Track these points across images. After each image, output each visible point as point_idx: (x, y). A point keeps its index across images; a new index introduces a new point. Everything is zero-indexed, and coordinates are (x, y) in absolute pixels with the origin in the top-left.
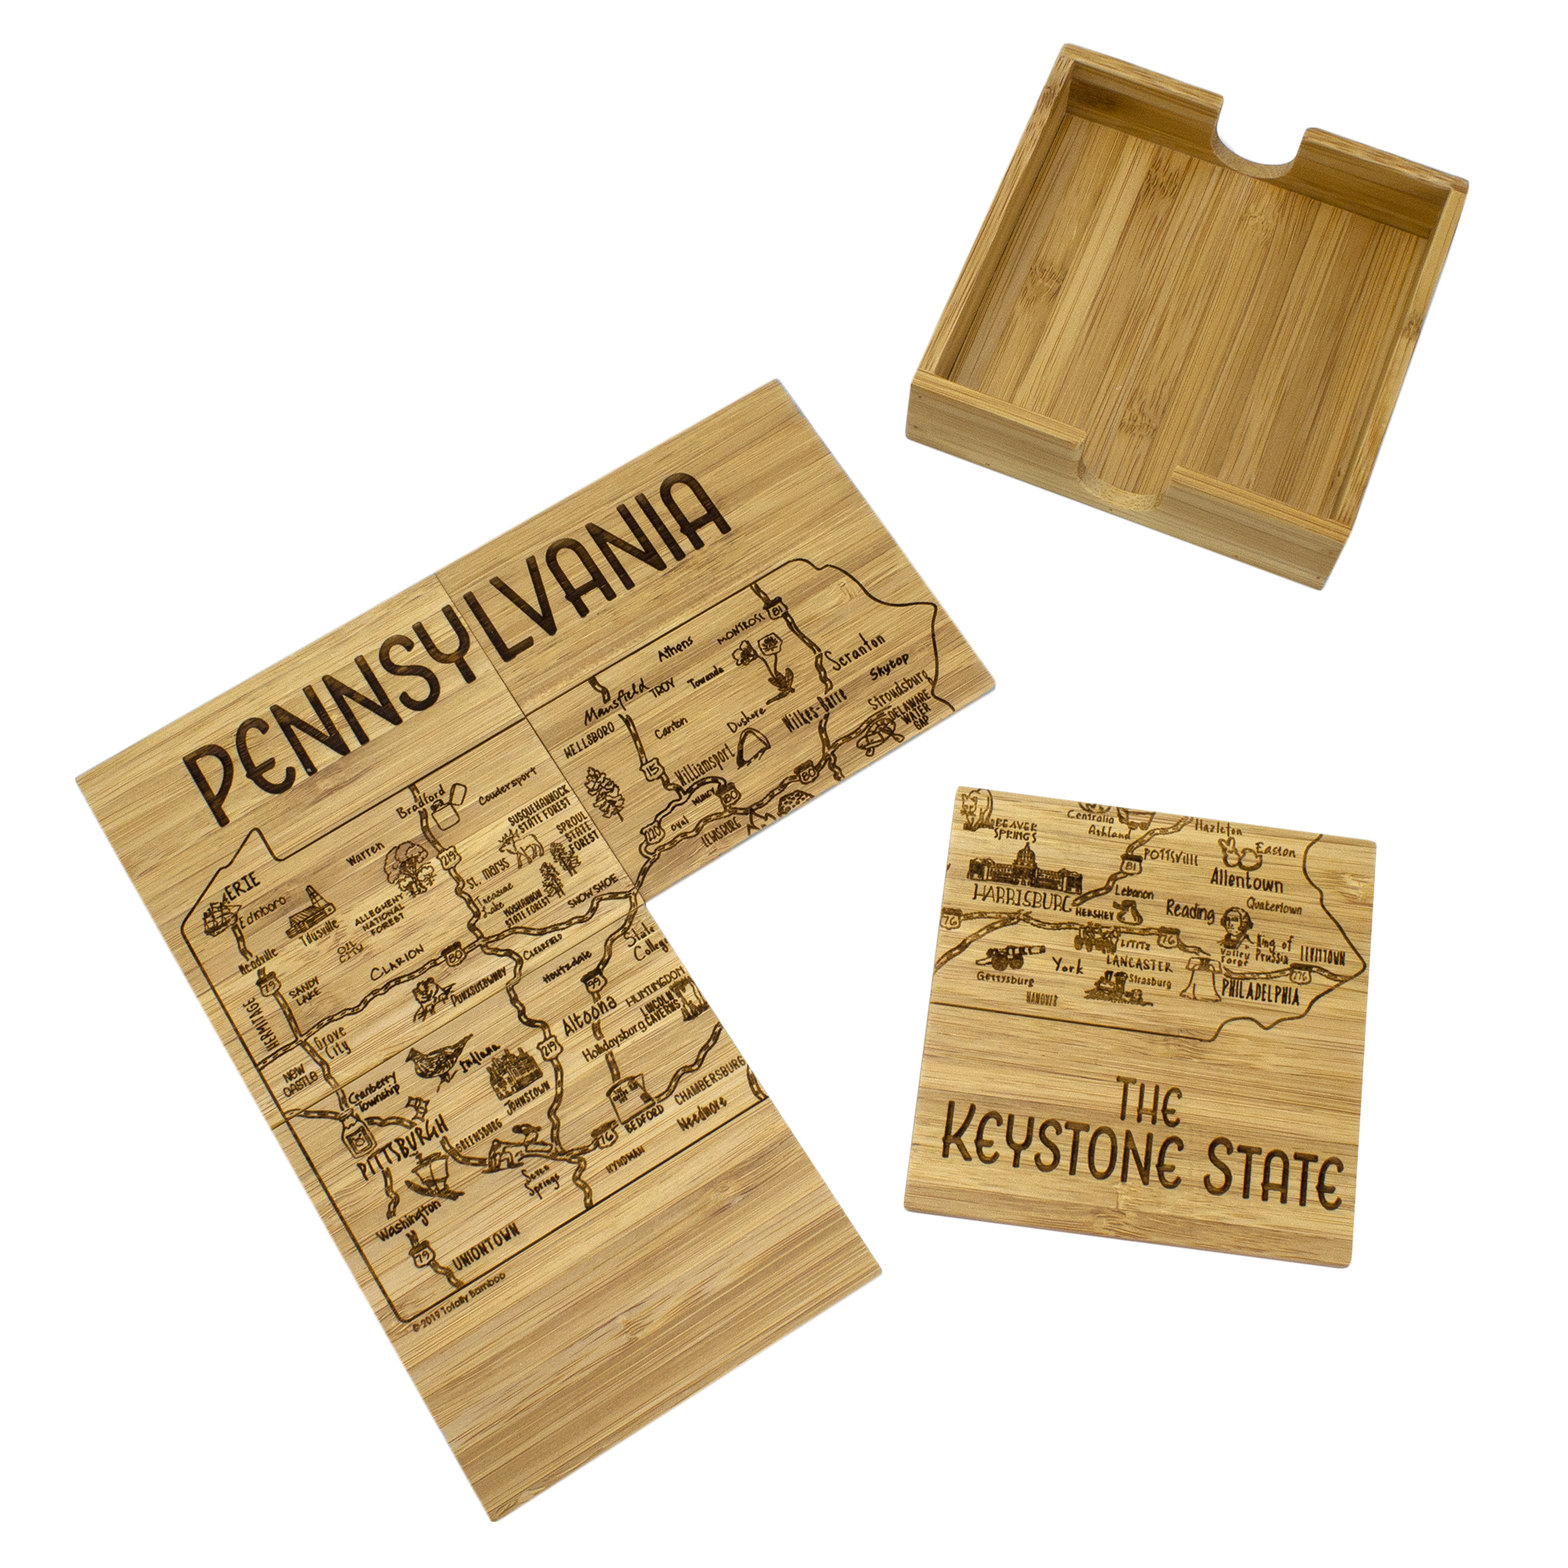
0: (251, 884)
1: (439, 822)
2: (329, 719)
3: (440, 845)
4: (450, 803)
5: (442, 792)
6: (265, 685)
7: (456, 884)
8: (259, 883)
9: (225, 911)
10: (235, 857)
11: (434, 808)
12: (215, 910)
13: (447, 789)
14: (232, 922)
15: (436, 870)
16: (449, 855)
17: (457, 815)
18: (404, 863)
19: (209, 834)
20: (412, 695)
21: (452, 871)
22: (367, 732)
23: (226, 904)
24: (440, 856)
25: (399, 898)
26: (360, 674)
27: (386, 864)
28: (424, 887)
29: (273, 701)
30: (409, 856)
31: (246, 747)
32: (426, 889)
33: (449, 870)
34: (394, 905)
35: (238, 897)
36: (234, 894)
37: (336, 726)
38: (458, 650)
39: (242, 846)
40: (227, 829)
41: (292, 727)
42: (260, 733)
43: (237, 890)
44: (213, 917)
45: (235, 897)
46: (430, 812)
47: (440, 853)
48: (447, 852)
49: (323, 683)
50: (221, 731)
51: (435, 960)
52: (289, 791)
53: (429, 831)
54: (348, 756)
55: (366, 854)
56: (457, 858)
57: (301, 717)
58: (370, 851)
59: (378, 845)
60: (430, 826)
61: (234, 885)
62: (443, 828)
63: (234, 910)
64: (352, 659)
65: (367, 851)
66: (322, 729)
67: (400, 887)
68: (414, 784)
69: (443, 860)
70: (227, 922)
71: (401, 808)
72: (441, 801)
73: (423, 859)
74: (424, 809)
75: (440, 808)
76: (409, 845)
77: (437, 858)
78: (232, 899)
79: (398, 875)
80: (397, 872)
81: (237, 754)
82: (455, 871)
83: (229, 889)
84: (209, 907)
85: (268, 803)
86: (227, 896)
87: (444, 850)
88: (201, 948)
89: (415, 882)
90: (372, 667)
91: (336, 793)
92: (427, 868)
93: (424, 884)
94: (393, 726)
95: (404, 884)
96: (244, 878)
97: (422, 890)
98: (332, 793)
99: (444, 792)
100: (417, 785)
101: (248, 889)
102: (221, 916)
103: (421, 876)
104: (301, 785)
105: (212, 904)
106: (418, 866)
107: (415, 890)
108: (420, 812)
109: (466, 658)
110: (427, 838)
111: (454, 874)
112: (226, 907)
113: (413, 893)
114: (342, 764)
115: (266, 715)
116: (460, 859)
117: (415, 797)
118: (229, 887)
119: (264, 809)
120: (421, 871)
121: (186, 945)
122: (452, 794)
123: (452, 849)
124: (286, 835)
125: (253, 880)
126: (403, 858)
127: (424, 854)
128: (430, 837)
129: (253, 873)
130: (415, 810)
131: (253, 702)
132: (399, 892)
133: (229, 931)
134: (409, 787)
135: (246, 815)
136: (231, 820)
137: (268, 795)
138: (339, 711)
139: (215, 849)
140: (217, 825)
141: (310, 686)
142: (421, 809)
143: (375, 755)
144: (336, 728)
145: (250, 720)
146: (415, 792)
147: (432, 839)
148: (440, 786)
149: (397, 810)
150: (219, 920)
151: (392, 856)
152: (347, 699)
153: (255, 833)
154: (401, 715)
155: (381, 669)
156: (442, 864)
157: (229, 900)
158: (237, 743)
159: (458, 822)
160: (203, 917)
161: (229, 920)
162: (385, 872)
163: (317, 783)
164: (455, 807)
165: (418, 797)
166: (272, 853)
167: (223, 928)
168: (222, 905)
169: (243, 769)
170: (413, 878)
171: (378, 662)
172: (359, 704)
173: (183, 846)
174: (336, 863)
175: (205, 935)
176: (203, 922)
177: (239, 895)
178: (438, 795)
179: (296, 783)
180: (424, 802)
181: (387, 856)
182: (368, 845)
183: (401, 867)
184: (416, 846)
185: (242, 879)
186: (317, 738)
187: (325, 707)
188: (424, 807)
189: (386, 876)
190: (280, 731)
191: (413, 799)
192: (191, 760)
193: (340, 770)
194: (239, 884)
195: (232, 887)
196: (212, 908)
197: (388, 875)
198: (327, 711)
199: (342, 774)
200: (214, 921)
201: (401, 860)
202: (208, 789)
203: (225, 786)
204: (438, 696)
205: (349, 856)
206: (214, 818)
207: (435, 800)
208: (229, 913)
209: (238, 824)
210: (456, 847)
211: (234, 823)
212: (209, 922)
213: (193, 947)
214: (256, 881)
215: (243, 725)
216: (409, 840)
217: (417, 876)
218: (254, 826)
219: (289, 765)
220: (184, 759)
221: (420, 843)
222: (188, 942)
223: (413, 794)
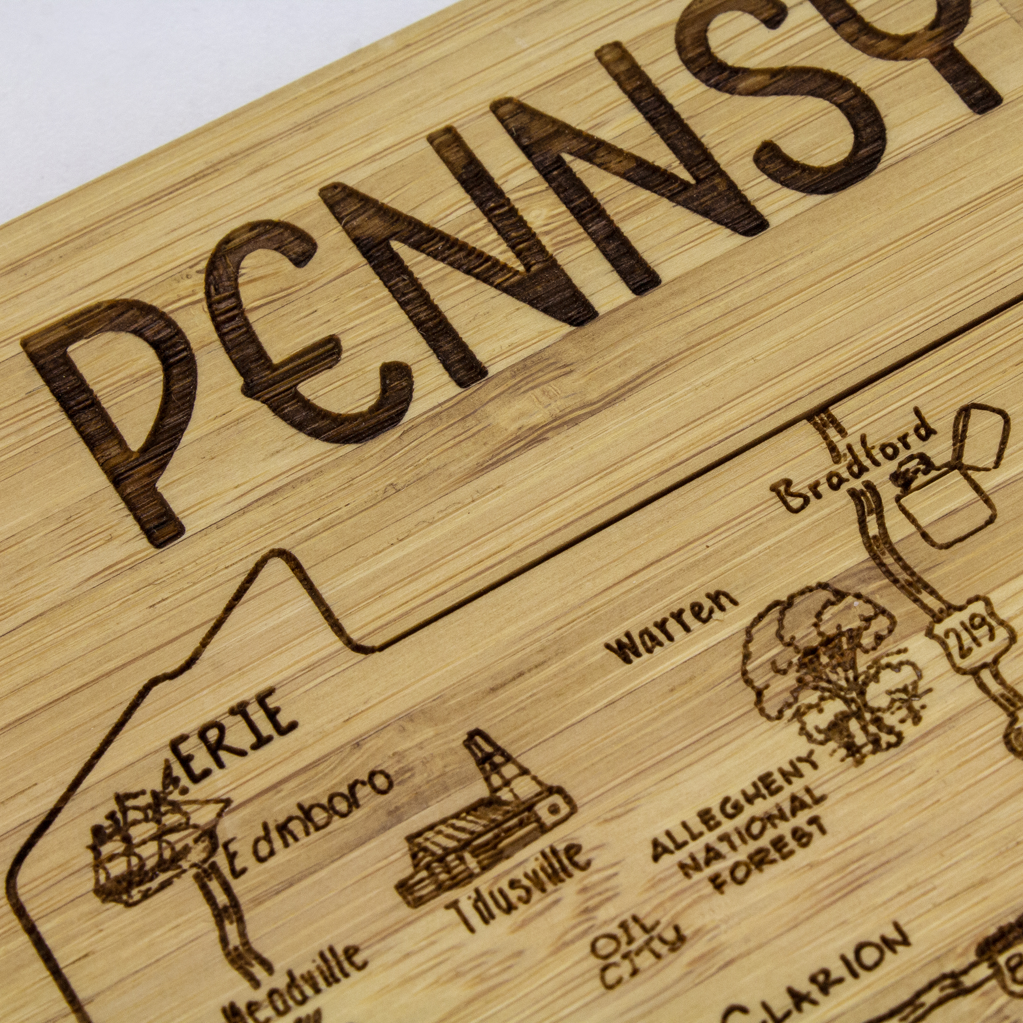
0: (266, 728)
1: (923, 522)
2: (521, 223)
3: (933, 592)
4: (956, 464)
5: (925, 431)
6: (297, 128)
7: (1003, 719)
8: (293, 726)
9: (171, 819)
10: (204, 644)
11: (904, 481)
12: (133, 815)
13: (943, 423)
14: (197, 854)
15: (928, 675)
16: (971, 626)
17: (987, 501)
18: (811, 653)
19: (113, 572)
20: (792, 148)
21: (986, 675)
22: (650, 257)
23: (175, 796)
24: (939, 629)
25: (804, 767)
26: (614, 92)
27: (747, 657)
28: (890, 731)
29: (328, 173)
30: (828, 628)
31: (239, 305)
32: (900, 736)
33: (975, 673)
34: (788, 791)
35: (217, 772)
36: (202, 760)
37: (545, 241)
38: (933, 26)
39: (229, 609)
40: (175, 553)
41: (396, 245)
42: (288, 265)
43: (214, 749)
44: (127, 839)
45: (207, 773)
46: (889, 491)
47: (938, 618)
48: (964, 616)
49: (492, 120)
50: (153, 261)
51: (954, 976)
52: (390, 437)
53: (893, 551)
54: (590, 328)
55: (673, 626)
56: (1002, 634)
57: (425, 216)
58: (688, 617)
59: (715, 597)
60: (895, 537)
61: (202, 734)
62: (939, 539)
63: (203, 816)
64: (586, 51)
65: (678, 616)
66: (500, 251)
67: (803, 730)
68: (824, 408)
69: (952, 642)
70: (177, 857)
71: (788, 483)
72: (924, 458)
73: (879, 638)
74: (869, 486)
75: (921, 479)
76: (825, 595)
77: (930, 633)
78: (196, 779)
79: (795, 693)
80: (790, 680)
81: (209, 326)
82: (996, 676)
83: (184, 748)
84: (113, 806)
85: (319, 472)
86: (178, 770)
87: (951, 609)
88: (82, 945)
89: (858, 716)
90: (653, 72)
91: (556, 439)
92: (897, 668)
93: (890, 719)
94: (739, 239)
95: (816, 720)
96: (240, 710)
97: (885, 738)
98: (540, 439)
99: (930, 432)
100: (837, 411)
101: (255, 747)
102: (158, 837)
103: (876, 695)
104: (434, 416)
105: (120, 799)
106: (863, 662)
107: (860, 738)
108: (853, 493)
109: (962, 44)
110: (888, 573)
111: (995, 687)
112: (176, 807)
113: (852, 750)
114: (572, 352)
115: (306, 210)
116: (1013, 638)
117: (832, 448)
118: (184, 738)
119: (306, 491)
120: (876, 678)
121: (24, 938)
122: (959, 438)
123: (979, 608)
124: (386, 571)
125: (272, 715)
126: (806, 636)
127: (880, 624)
128: (895, 568)
129: (270, 692)
130: (835, 488)
131: (261, 176)
132: (802, 747)
133: (186, 885)
134: (809, 416)
135: (244, 510)
136: (191, 525)
137: (318, 447)
138: (552, 198)
139: (133, 617)
140: (144, 542)
141: (449, 130)
142: (857, 484)
143: (683, 323)
144: (542, 250)
145: (253, 226)
146: (832, 432)
147: (903, 576)
148: (917, 412)
149: (774, 488)
150: (149, 850)
151: (766, 631)
152: (579, 167)
153: (278, 568)
154: (761, 207)
155: (686, 78)
156: (949, 656)
157: (185, 781)
158: (208, 294)
159: (991, 521)
160: (89, 840)
161: (186, 850)
162: (749, 682)
163: (489, 408)
164: (975, 475)
165: (842, 447)
166: (338, 628)
167: (163, 877)
168: (158, 799)
169: (233, 372)
170: (847, 702)
171: (675, 60)
172: (616, 179)
173: (14, 609)
174: (570, 658)
175: (96, 901)
176: (89, 857)
177: (221, 765)
178: (912, 439)
179: (414, 411)
180: (867, 463)
181: (748, 631)
182: (681, 598)
183: (802, 665)
184: (849, 599)
185: (233, 712)
186: (484, 278)
187: (505, 188)
188: (866, 477)
189: (753, 696)
190: (355, 257)
191: (826, 455)
192: (53, 348)
193: (567, 369)
194: (222, 729)
195: (194, 740)
196: (125, 811)
197: (759, 694)
198: (512, 197)
199: (569, 383)
200: (129, 852)
201: (802, 644)
202: (112, 432)
203: (170, 421)
204: (881, 151)
205: (615, 634)
206: (131, 520)
207: (903, 454)
208: (187, 825)
209: (216, 537)
210: (994, 597)
211: (205, 532)
212: (112, 858)
213: (50, 942)
214: (283, 719)
215: (227, 240)
216: (824, 579)
217: (862, 693)
218: (271, 543)
219: (390, 358)
220: (25, 344)
221: (865, 590)
222: (31, 929)
223: (826, 438)
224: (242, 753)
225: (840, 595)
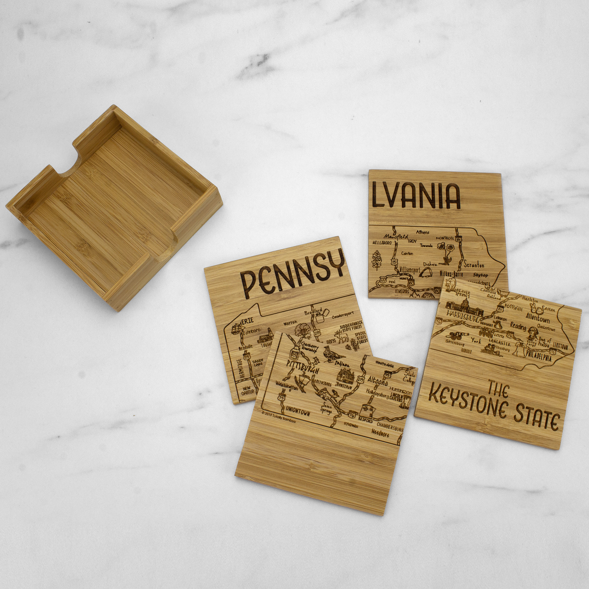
0: (251, 321)
1: (317, 320)
2: (291, 275)
3: (315, 327)
4: (322, 315)
5: (321, 310)
6: (273, 256)
8: (253, 322)
9: (240, 327)
10: (248, 311)
11: (317, 315)
12: (237, 326)
13: (323, 310)
14: (241, 332)
15: (312, 336)
16: (317, 332)
17: (324, 319)
18: (302, 330)
19: (241, 301)
20: (320, 275)
21: (317, 337)
22: (302, 282)
23: (241, 325)
24: (314, 331)
26: (305, 262)
27: (296, 328)
29: (275, 263)
30: (304, 328)
31: (262, 275)
33: (316, 337)
36: (244, 323)
37: (293, 277)
38: (340, 264)
39: (251, 308)
40: (248, 300)
41: (279, 273)
42: (268, 272)
43: (246, 322)
44: (235, 328)
45: (244, 324)
46: (315, 316)
47: (315, 330)
48: (317, 331)
49: (292, 262)
50: (255, 268)
52: (271, 294)
54: (294, 289)
55: (290, 323)
56: (320, 334)
57: (282, 271)
58: (292, 323)
59: (295, 321)
60: (314, 321)
61: (245, 320)
62: (318, 322)
63: (243, 328)
64: (304, 257)
66: (288, 277)
68: (313, 305)
69: (315, 333)
70: (239, 331)
71: (306, 312)
72: (320, 313)
73: (309, 330)
74: (314, 314)
75: (319, 315)
76: (305, 324)
77: (313, 332)
78: (243, 324)
79: (299, 333)
80: (299, 332)
81: (258, 277)
82: (318, 338)
84: (235, 324)
85: (263, 296)
86: (242, 323)
87: (316, 330)
88: (229, 337)
90: (310, 261)
91: (286, 300)
92: (309, 334)
94: (311, 283)
96: (249, 319)
99: (322, 310)
100: (314, 305)
101: (249, 323)
102: (238, 329)
104: (276, 294)
105: (236, 324)
106: (306, 332)
108: (312, 314)
110: (312, 324)
111: (317, 339)
112: (240, 326)
115: (271, 266)
117: (312, 309)
118: (243, 320)
119: (262, 298)
120: (307, 334)
121: (224, 335)
122: (324, 312)
123: (319, 330)
124: (266, 309)
125: (252, 320)
126: (302, 328)
127: (309, 329)
128: (313, 324)
129: (252, 318)
130: (310, 313)
131: (268, 261)
133: (239, 334)
134: (311, 305)
135: (255, 298)
136: (250, 298)
137: (264, 293)
138: (295, 273)
139: (243, 306)
140: (245, 298)
141: (288, 261)
142: (313, 314)
143: (303, 291)
144: (292, 278)
145: (266, 266)
146: (312, 307)
147: (313, 325)
148: (321, 308)
149: (305, 312)
150: (237, 330)
151: (299, 326)
152: (299, 270)
153: (257, 305)
154: (315, 280)
155: (313, 263)
156: (314, 334)
157: (242, 324)
158: (259, 273)
159: (323, 322)
160: (232, 327)
161: (240, 331)
162: (295, 331)
163: (282, 294)
164: (324, 316)
165: (313, 310)
166: (260, 313)
167: (237, 333)
168: (239, 325)
169: (259, 282)
170: (303, 336)
171: (313, 261)
172: (302, 273)
173: (232, 301)
174: (280, 323)
175: (231, 333)
176: (232, 329)
177: (246, 324)
178: (319, 311)
179: (274, 292)
180: (314, 312)
181: (297, 326)
182: (292, 320)
183: (301, 331)
184: (307, 326)
185: (248, 319)
186: (286, 280)
187: (291, 270)
188: (314, 313)
189: (295, 332)
190: (274, 273)
191: (311, 310)
192: (243, 274)
193: (290, 292)
194: (247, 320)
195: (244, 320)
196: (236, 325)
197: (296, 332)
198: (291, 271)
199: (290, 294)
200: (235, 329)
201: (301, 329)
202: (246, 285)
203: (252, 286)
204: (329, 277)
205: (285, 322)
206: (245, 296)
207: (318, 312)
208: (241, 328)
209: (252, 300)
210: (321, 330)
211: (251, 299)
212: (234, 329)
213: (226, 336)
214: (252, 321)
215: (263, 267)
216: (306, 323)
217: (305, 335)
218: (257, 302)
219: (274, 286)
220: (241, 273)
221: (309, 325)
222: (225, 334)
223: (312, 308)
224: (248, 323)
225: (307, 325)
